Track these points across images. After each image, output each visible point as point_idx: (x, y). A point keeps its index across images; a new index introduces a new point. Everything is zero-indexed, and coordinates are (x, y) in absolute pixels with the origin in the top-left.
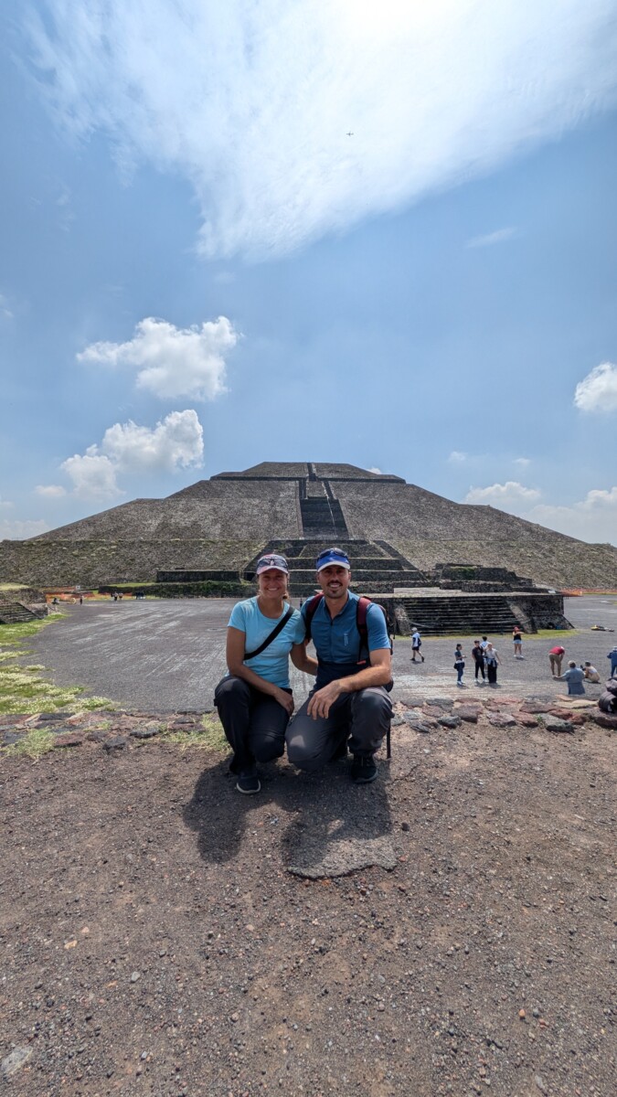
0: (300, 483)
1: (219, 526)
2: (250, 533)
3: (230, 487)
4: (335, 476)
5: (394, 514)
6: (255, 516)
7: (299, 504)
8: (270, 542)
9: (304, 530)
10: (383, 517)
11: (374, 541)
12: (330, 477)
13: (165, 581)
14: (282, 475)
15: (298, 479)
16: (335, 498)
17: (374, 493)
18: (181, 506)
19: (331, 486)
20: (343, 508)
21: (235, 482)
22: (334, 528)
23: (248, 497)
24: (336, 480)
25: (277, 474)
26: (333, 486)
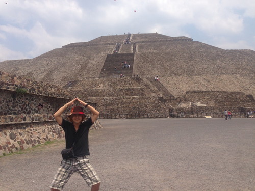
3: (71, 51)
7: (106, 57)
9: (101, 74)
12: (139, 41)
24: (143, 42)
25: (105, 42)
26: (139, 46)
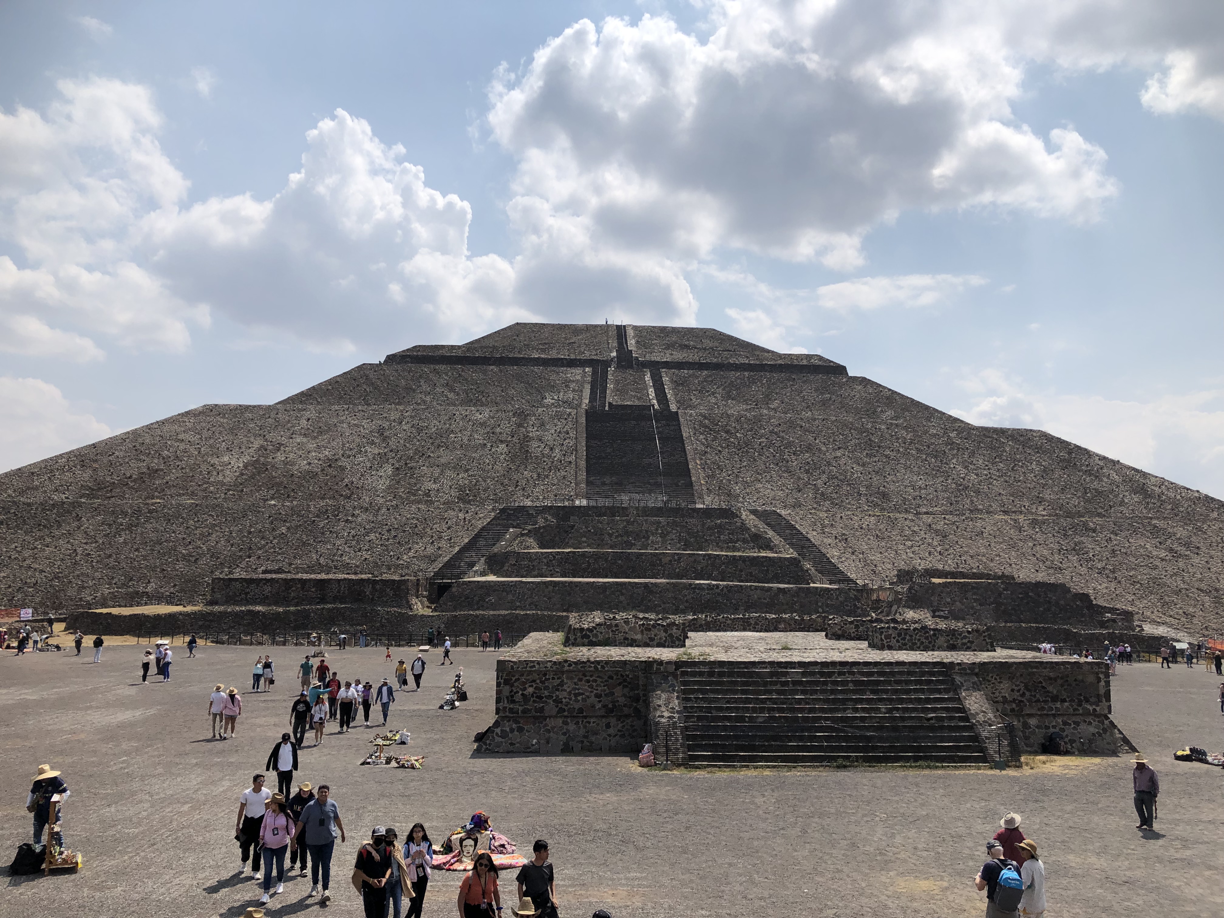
0: (594, 373)
1: (390, 470)
2: (461, 489)
3: (428, 380)
4: (679, 356)
5: (809, 448)
6: (476, 448)
7: (583, 420)
8: (503, 511)
9: (589, 483)
10: (782, 453)
11: (754, 512)
12: (667, 358)
13: (230, 600)
14: (553, 354)
15: (590, 362)
16: (673, 407)
17: (768, 399)
18: (303, 422)
19: (665, 379)
20: (686, 432)
21: (442, 367)
22: (661, 479)
23: (468, 402)
24: (679, 365)
25: (543, 351)
26: (672, 381)
